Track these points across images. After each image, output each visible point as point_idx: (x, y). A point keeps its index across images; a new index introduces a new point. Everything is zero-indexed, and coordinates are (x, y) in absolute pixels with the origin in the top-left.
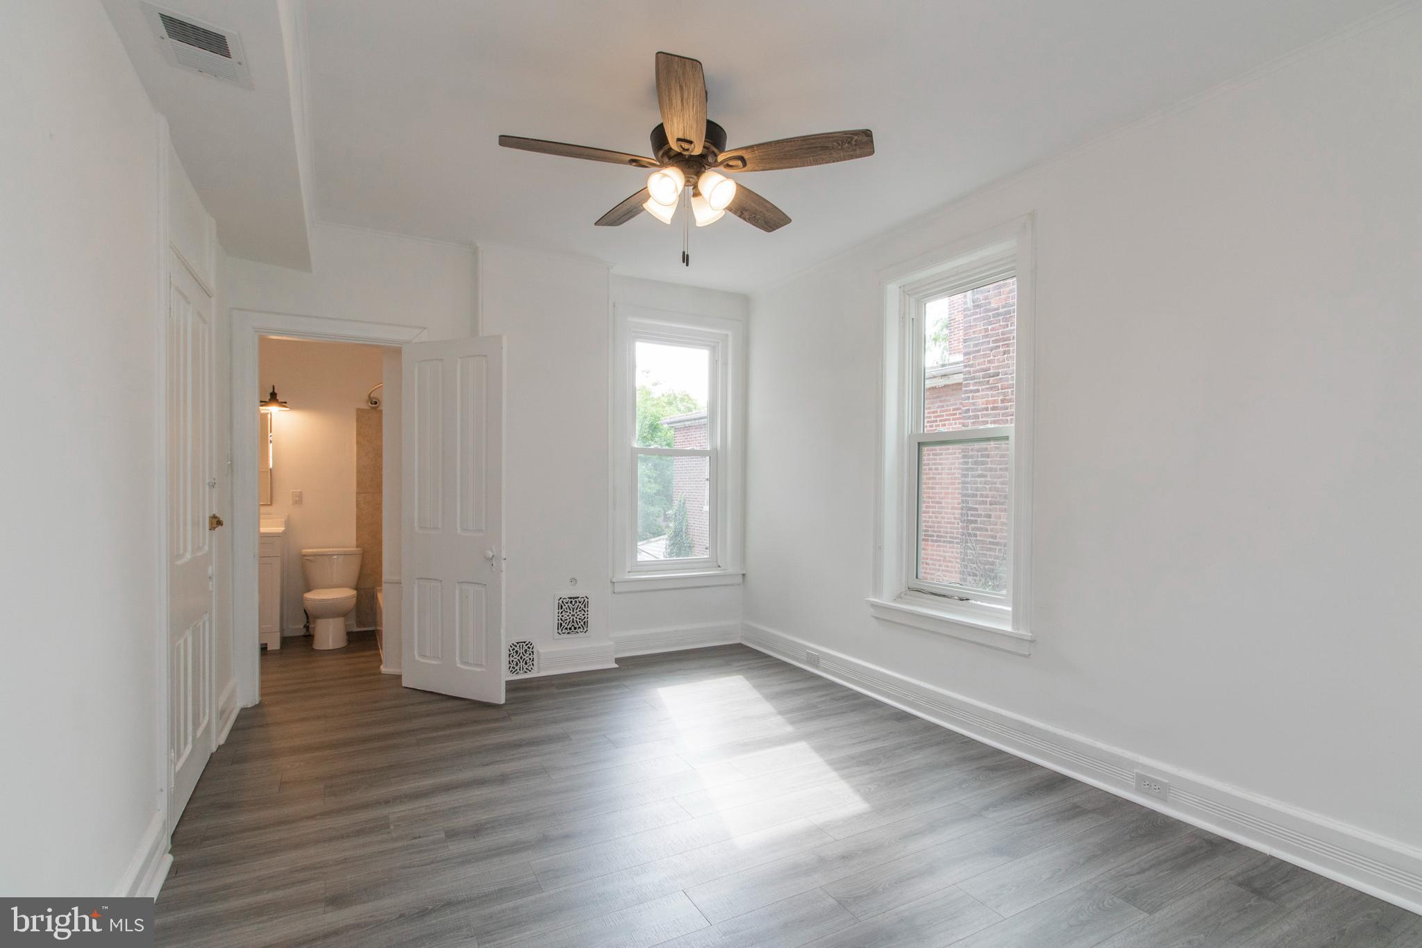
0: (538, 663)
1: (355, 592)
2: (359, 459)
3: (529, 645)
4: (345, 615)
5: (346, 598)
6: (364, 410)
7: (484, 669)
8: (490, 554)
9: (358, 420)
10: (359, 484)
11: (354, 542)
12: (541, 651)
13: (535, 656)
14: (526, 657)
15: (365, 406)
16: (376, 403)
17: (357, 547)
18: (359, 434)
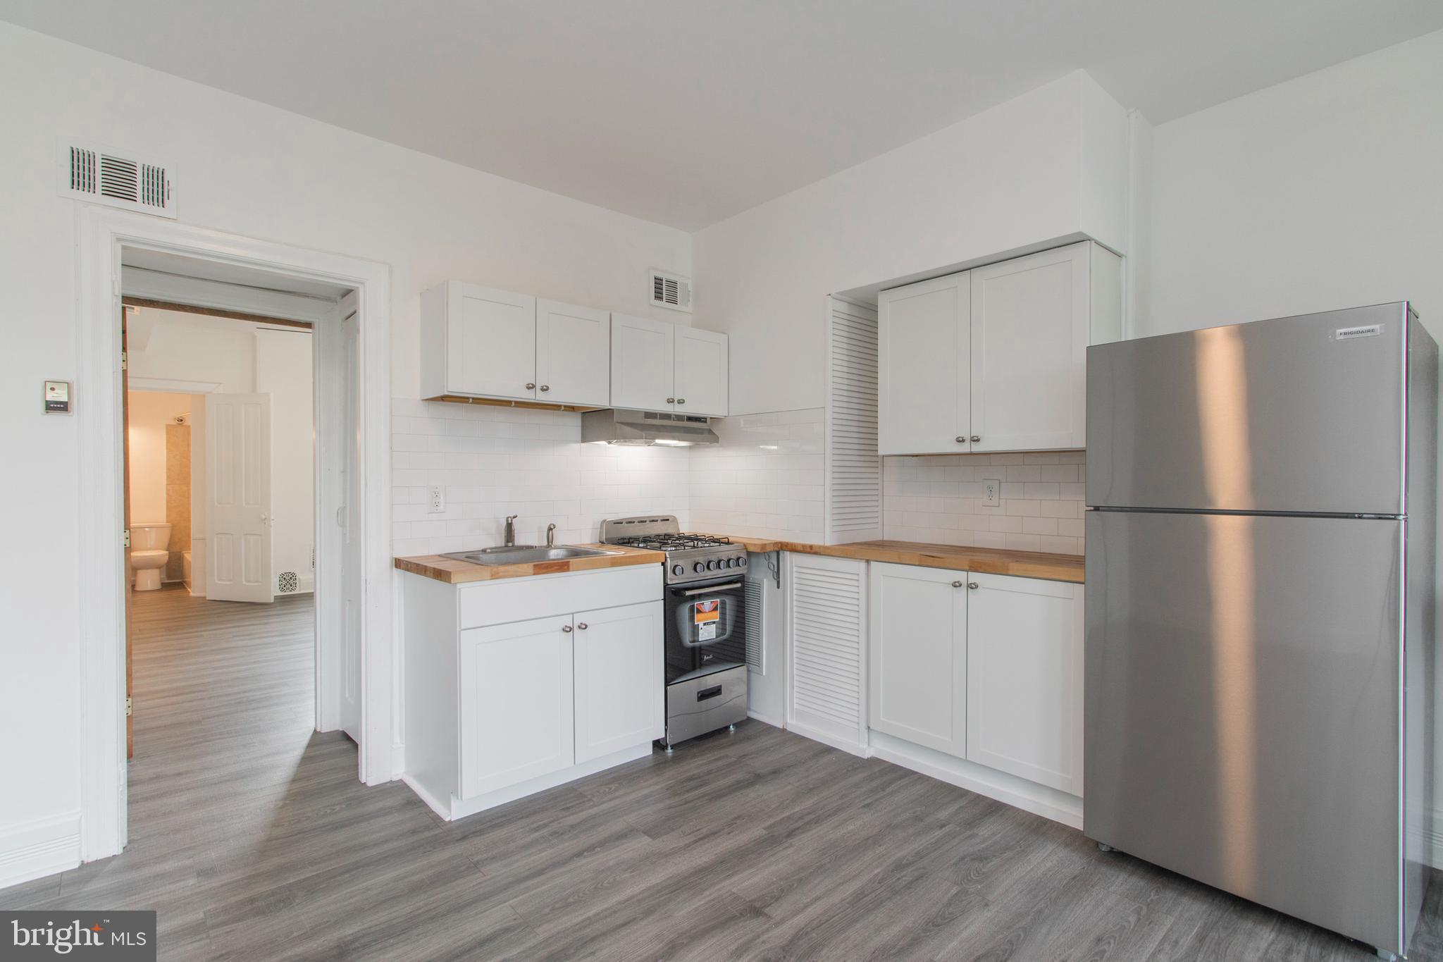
0: (300, 585)
1: (167, 552)
2: (168, 460)
3: (293, 574)
4: (159, 567)
5: (162, 555)
6: (174, 425)
7: (260, 584)
8: (264, 517)
9: (167, 433)
10: (168, 478)
11: (164, 519)
12: (301, 578)
13: (297, 581)
14: (291, 582)
15: (175, 423)
16: (182, 420)
17: (167, 522)
18: (168, 442)
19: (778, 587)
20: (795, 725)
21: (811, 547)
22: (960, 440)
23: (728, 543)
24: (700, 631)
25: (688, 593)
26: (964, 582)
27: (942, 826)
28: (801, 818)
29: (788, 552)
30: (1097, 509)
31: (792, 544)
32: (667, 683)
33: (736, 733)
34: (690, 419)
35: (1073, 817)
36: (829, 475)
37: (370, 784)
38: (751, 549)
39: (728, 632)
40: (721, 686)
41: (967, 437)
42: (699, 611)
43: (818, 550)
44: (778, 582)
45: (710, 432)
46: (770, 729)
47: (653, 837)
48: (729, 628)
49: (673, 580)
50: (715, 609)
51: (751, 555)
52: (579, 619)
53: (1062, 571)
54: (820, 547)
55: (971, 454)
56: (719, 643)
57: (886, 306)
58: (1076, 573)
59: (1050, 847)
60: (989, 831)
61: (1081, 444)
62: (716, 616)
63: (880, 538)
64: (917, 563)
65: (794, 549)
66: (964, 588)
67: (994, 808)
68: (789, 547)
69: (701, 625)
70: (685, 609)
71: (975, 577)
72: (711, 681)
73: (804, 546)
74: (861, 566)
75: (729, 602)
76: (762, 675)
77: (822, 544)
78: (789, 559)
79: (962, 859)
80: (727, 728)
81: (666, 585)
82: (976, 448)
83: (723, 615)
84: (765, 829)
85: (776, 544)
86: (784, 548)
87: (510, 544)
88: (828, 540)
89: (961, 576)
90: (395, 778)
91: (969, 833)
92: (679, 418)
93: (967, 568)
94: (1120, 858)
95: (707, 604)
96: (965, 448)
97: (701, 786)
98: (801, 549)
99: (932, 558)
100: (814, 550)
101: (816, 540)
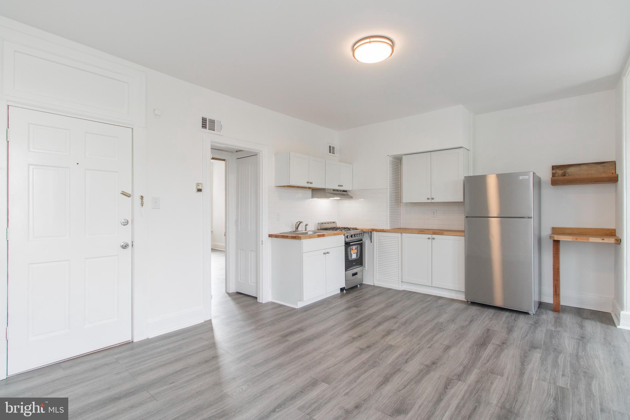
19: (371, 242)
20: (377, 284)
21: (383, 230)
22: (428, 199)
23: (357, 229)
24: (353, 256)
25: (351, 244)
26: (431, 238)
27: (429, 302)
28: (392, 302)
29: (375, 232)
30: (467, 217)
31: (376, 229)
32: (345, 271)
33: (360, 287)
34: (344, 191)
35: (462, 297)
36: (388, 209)
37: (264, 302)
38: (364, 231)
39: (358, 257)
40: (357, 272)
41: (430, 198)
42: (352, 250)
43: (386, 231)
44: (371, 241)
45: (348, 195)
46: (370, 286)
47: (357, 307)
48: (359, 255)
49: (347, 240)
50: (356, 249)
51: (363, 232)
52: (327, 251)
53: (458, 233)
54: (386, 230)
55: (431, 202)
56: (357, 259)
57: (404, 159)
58: (463, 234)
59: (456, 304)
60: (440, 302)
61: (462, 200)
62: (356, 251)
63: (400, 227)
64: (417, 233)
65: (377, 231)
66: (431, 239)
67: (440, 298)
68: (376, 230)
69: (353, 254)
70: (349, 248)
71: (434, 236)
72: (355, 271)
73: (380, 230)
74: (400, 234)
75: (359, 247)
76: (366, 270)
77: (386, 229)
78: (375, 234)
79: (437, 306)
80: (357, 286)
81: (345, 241)
82: (433, 201)
83: (357, 251)
84: (385, 304)
85: (371, 229)
86: (374, 230)
87: (297, 230)
88: (388, 228)
89: (430, 236)
90: (270, 301)
91: (436, 302)
92: (341, 191)
93: (432, 234)
94: (473, 303)
95: (354, 247)
96: (429, 201)
97: (360, 298)
98: (380, 231)
99: (422, 231)
100: (384, 231)
101: (385, 228)
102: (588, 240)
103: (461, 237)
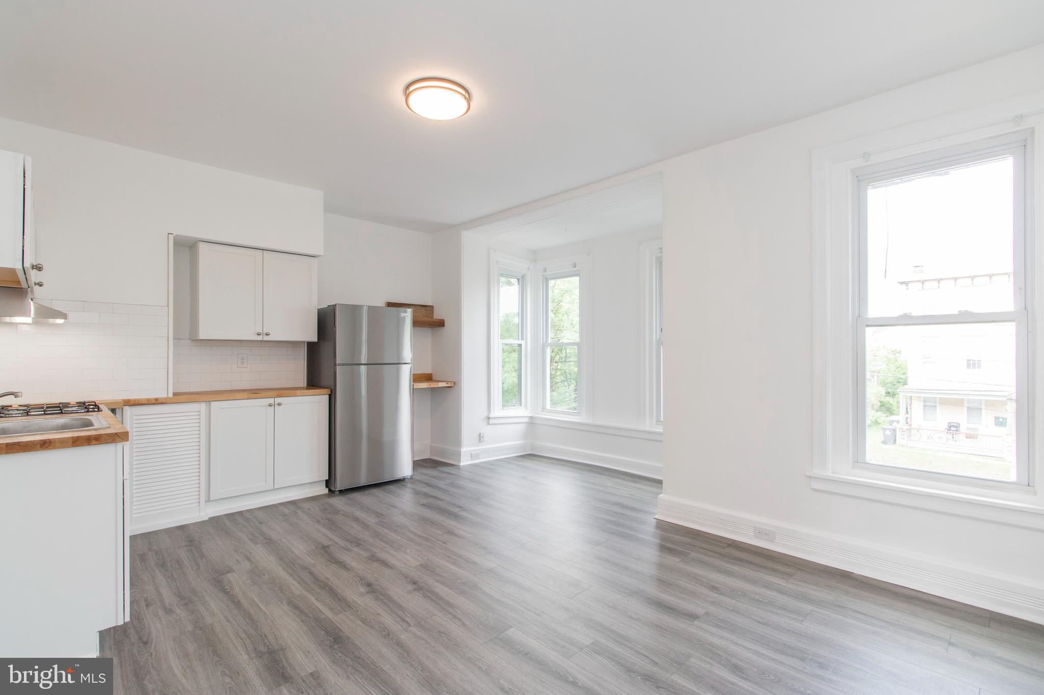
21: (157, 399)
22: (259, 334)
26: (273, 403)
31: (135, 400)
41: (262, 332)
54: (165, 398)
55: (265, 341)
65: (137, 403)
66: (274, 406)
68: (131, 402)
71: (278, 400)
73: (149, 400)
74: (203, 405)
78: (128, 411)
86: (126, 404)
88: (170, 395)
89: (271, 401)
93: (274, 396)
96: (260, 338)
98: (146, 402)
99: (255, 393)
100: (159, 402)
101: (161, 394)
102: (438, 385)
103: (323, 396)
